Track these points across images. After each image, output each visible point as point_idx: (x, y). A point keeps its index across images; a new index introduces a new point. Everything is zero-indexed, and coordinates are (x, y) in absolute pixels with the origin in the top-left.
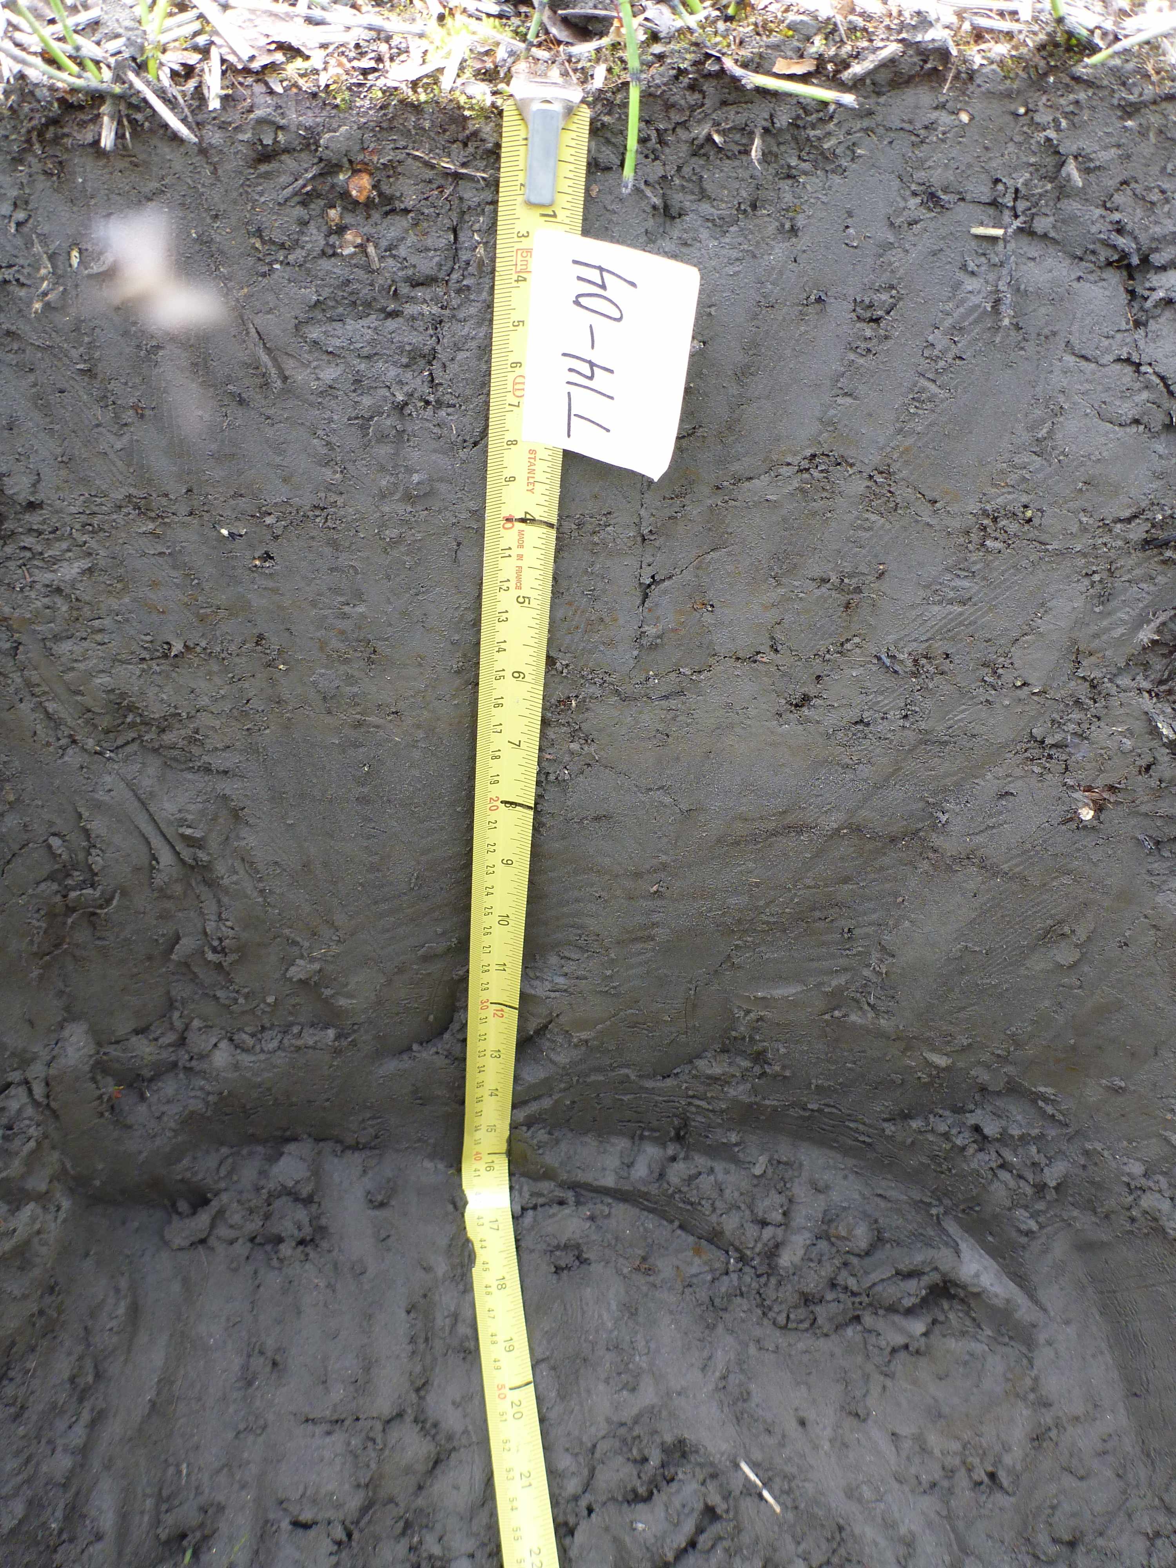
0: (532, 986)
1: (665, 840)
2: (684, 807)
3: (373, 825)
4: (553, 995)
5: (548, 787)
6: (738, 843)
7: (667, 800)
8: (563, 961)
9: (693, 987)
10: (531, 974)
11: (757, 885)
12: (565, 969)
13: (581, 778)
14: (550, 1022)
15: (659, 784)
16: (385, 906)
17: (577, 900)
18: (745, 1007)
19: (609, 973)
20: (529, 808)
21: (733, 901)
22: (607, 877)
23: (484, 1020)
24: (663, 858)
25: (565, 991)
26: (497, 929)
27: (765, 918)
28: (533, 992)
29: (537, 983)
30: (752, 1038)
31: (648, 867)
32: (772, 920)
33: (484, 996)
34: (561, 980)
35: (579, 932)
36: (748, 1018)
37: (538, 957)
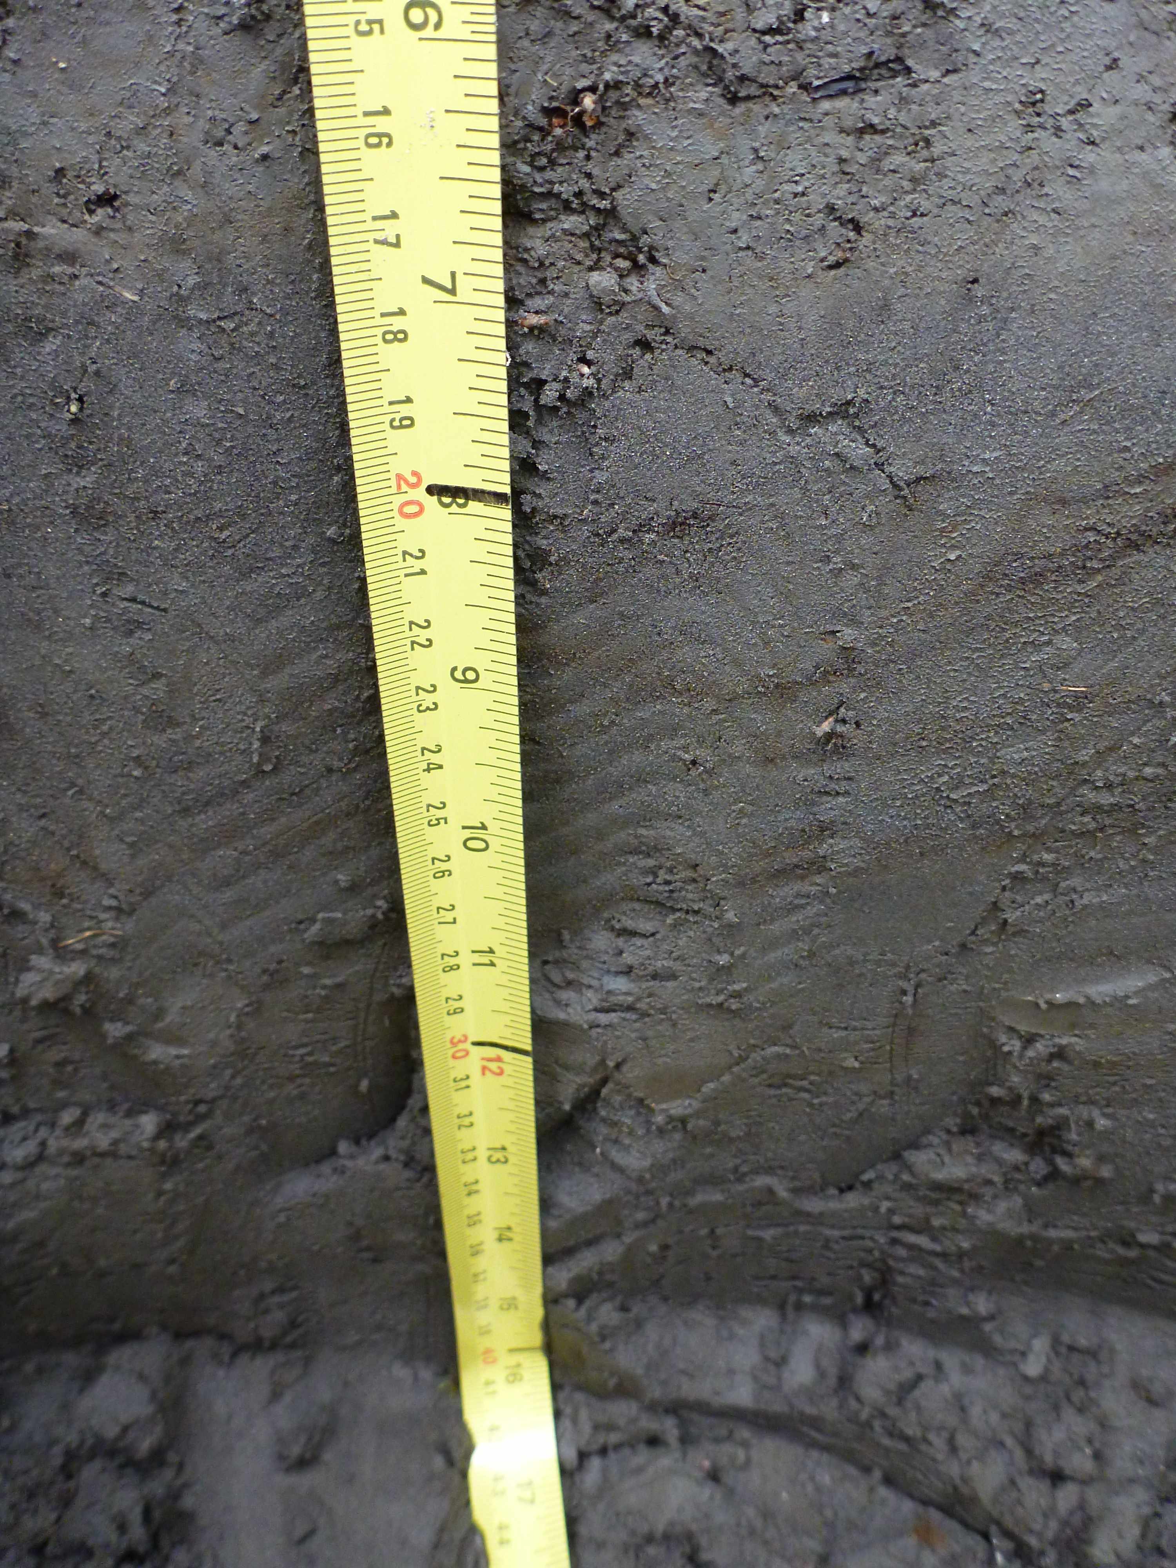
0: (558, 1002)
1: (852, 579)
2: (901, 470)
3: (129, 590)
4: (603, 1018)
5: (544, 435)
6: (1037, 578)
7: (858, 451)
8: (620, 942)
9: (909, 987)
10: (556, 977)
11: (1079, 702)
12: (628, 958)
13: (627, 391)
14: (604, 1081)
15: (837, 395)
16: (205, 821)
17: (641, 779)
18: (1023, 1028)
19: (723, 960)
20: (500, 498)
21: (1014, 753)
22: (709, 704)
23: (463, 1083)
24: (848, 634)
25: (630, 1008)
26: (461, 860)
27: (1090, 796)
28: (562, 1016)
29: (565, 995)
30: (1035, 1100)
31: (808, 665)
32: (1106, 799)
33: (457, 1026)
34: (620, 984)
35: (651, 862)
36: (1030, 1053)
37: (566, 935)
